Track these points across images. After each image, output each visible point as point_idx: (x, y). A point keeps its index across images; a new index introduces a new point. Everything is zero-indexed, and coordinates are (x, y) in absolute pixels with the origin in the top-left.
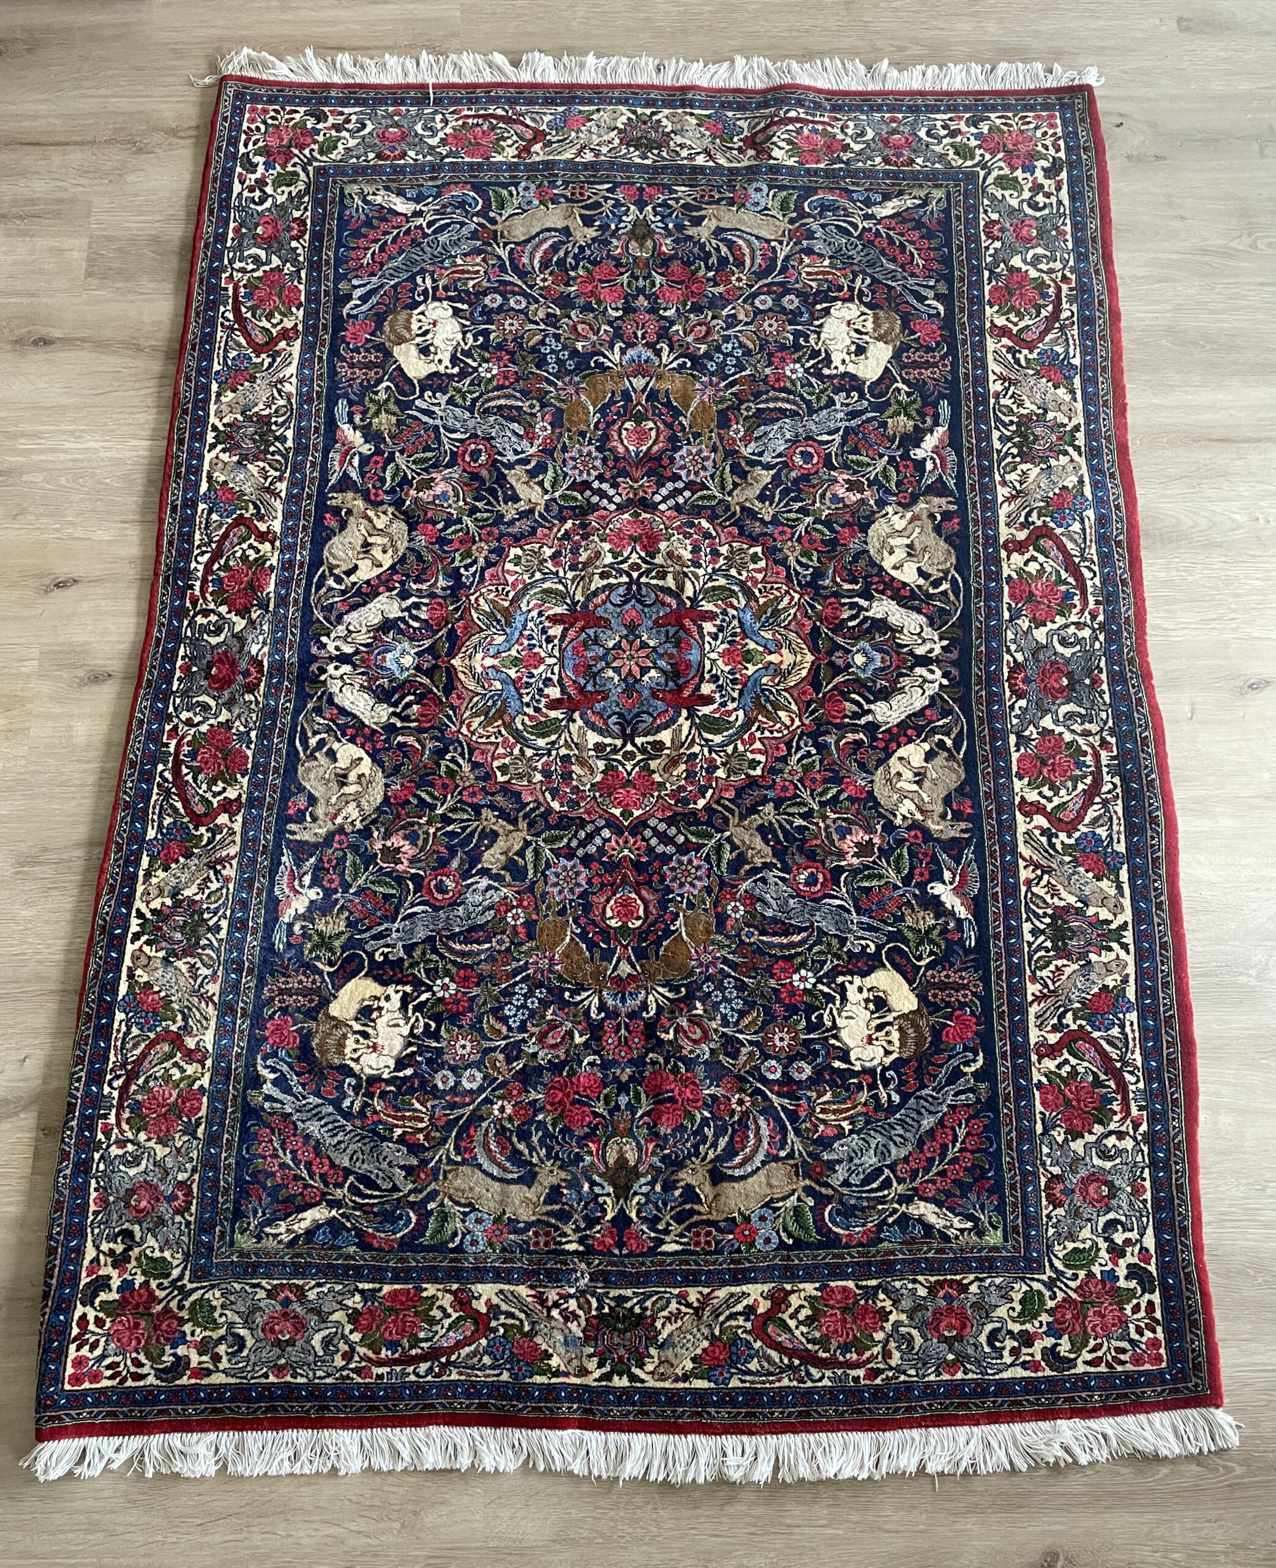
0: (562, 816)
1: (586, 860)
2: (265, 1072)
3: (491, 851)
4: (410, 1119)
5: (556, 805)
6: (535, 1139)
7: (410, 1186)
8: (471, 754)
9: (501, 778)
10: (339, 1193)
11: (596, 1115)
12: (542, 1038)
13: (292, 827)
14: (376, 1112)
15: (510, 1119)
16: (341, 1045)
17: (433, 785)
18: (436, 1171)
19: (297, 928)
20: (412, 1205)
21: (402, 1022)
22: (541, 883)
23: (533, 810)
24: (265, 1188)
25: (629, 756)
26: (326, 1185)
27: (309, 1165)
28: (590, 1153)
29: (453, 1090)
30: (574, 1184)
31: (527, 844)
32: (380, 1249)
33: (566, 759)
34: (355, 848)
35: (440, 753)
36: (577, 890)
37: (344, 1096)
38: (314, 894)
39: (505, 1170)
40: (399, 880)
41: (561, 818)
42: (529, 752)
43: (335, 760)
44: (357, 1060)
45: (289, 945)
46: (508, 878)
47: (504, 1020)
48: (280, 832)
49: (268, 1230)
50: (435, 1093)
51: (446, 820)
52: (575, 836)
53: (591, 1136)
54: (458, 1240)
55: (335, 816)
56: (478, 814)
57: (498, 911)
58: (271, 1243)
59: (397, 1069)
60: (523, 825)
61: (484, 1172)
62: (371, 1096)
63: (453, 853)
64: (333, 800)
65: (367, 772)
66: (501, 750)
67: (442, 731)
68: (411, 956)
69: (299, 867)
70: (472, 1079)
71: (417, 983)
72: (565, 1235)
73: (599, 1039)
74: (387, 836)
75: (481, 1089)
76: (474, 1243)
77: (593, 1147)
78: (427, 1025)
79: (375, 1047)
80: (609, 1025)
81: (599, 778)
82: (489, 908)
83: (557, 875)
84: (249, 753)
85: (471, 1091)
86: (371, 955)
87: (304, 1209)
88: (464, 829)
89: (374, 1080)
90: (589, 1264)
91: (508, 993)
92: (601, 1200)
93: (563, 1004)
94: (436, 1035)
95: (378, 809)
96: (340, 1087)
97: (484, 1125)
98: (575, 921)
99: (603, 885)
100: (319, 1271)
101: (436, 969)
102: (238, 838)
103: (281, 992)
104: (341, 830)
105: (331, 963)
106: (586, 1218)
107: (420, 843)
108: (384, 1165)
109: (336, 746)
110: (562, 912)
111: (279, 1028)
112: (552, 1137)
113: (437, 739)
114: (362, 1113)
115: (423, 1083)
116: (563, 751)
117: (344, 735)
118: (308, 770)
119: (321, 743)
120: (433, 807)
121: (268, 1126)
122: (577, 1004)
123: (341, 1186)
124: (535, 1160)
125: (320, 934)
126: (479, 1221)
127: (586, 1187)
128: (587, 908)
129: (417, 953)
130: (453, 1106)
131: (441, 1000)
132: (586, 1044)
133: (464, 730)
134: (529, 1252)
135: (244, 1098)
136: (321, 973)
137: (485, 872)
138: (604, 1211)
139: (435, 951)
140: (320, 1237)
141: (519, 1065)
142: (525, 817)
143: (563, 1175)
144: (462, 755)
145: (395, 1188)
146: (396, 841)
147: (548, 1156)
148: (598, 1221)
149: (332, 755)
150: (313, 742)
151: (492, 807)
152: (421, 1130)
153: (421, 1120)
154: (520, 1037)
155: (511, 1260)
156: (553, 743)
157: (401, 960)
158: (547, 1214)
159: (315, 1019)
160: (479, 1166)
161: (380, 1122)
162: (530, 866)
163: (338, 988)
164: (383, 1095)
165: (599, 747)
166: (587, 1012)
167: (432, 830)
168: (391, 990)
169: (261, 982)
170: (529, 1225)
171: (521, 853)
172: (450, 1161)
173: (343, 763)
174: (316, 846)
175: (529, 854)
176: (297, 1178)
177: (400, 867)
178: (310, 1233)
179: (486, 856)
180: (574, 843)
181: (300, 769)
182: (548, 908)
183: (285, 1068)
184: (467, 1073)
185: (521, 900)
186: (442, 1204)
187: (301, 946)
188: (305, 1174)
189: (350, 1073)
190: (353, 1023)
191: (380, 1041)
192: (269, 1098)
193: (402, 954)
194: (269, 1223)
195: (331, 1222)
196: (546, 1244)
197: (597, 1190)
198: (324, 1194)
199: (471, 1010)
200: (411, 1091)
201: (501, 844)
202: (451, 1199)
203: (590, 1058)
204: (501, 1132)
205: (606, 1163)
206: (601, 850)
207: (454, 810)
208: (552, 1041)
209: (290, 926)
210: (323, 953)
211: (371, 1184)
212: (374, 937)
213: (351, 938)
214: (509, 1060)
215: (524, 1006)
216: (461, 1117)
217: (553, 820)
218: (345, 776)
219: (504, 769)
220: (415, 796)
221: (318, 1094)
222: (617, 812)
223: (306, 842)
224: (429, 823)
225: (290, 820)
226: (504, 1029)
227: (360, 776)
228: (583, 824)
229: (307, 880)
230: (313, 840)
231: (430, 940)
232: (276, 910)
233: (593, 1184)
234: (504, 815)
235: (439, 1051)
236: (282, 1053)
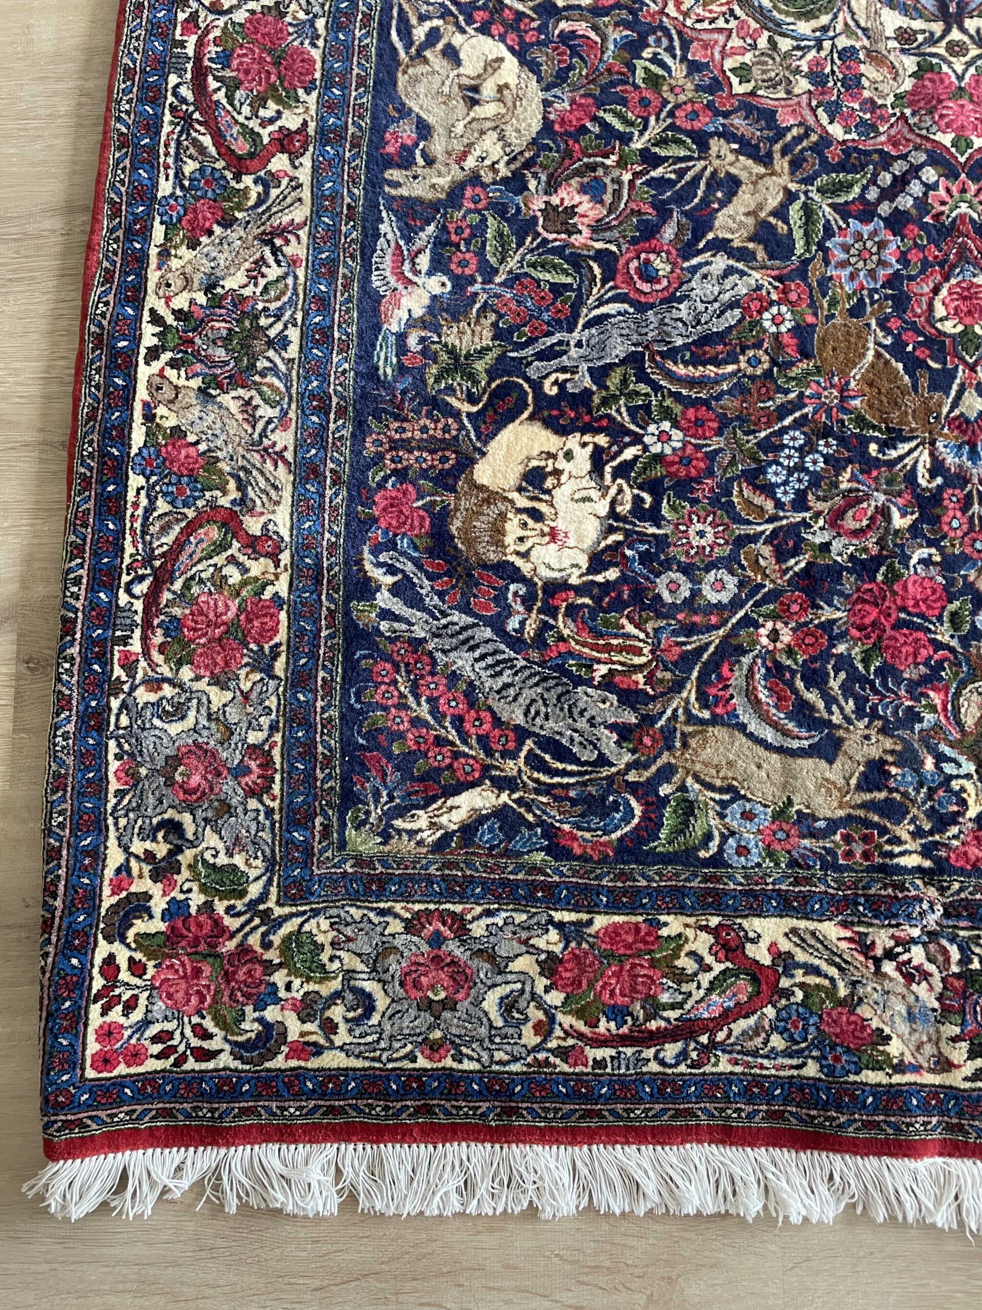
0: (848, 149)
1: (897, 222)
2: (377, 574)
3: (729, 210)
4: (620, 649)
5: (836, 131)
6: (834, 685)
7: (628, 757)
8: (685, 46)
9: (739, 88)
10: (510, 767)
11: (938, 646)
12: (835, 519)
13: (394, 174)
14: (561, 638)
15: (790, 651)
16: (497, 531)
17: (624, 102)
18: (668, 735)
19: (412, 342)
20: (633, 788)
21: (595, 494)
22: (818, 262)
23: (798, 139)
24: (390, 756)
25: (956, 49)
26: (489, 753)
27: (458, 722)
28: (933, 709)
29: (690, 603)
30: (909, 759)
31: (791, 197)
32: (585, 858)
33: (848, 54)
34: (500, 210)
35: (633, 48)
36: (882, 273)
37: (509, 612)
38: (437, 285)
39: (786, 733)
40: (577, 261)
41: (847, 152)
42: (785, 44)
43: (458, 62)
44: (525, 555)
45: (401, 369)
46: (761, 254)
47: (768, 490)
48: (375, 184)
49: (398, 823)
50: (657, 607)
51: (649, 159)
52: (873, 181)
53: (932, 679)
54: (714, 845)
55: (464, 155)
56: (704, 147)
57: (746, 310)
58: (406, 846)
59: (592, 570)
60: (782, 164)
61: (751, 736)
62: (552, 612)
63: (664, 215)
64: (459, 128)
65: (512, 81)
66: (735, 42)
67: (632, 12)
68: (603, 387)
69: (409, 240)
70: (719, 585)
71: (617, 432)
72: (898, 841)
73: (935, 521)
74: (552, 186)
75: (736, 603)
76: (742, 851)
77: (936, 698)
78: (638, 500)
79: (553, 535)
80: (951, 498)
81: (908, 85)
82: (732, 305)
83: (846, 248)
84: (316, 54)
85: (719, 606)
86: (537, 386)
87: (456, 792)
88: (681, 173)
89: (555, 588)
90: (942, 890)
91: (772, 446)
92: (955, 785)
93: (868, 465)
94: (654, 516)
95: (534, 142)
96: (500, 598)
97: (746, 660)
98: (882, 324)
99: (925, 264)
100: (486, 890)
101: (647, 408)
102: (306, 194)
103: (395, 445)
104: (475, 179)
105: (472, 399)
106: (932, 814)
107: (608, 198)
108: (582, 724)
109: (458, 40)
110: (857, 311)
111: (393, 503)
112: (864, 681)
113: (626, 25)
114: (539, 639)
115: (638, 593)
116: (843, 42)
117: (470, 20)
118: (415, 80)
119: (434, 36)
120: (626, 139)
121: (388, 658)
122: (891, 464)
123: (514, 756)
124: (836, 719)
125: (452, 352)
126: (748, 816)
127: (929, 764)
128: (901, 302)
129: (613, 382)
130: (690, 630)
131: (659, 458)
132: (914, 529)
133: (671, 10)
134: (838, 868)
135: (347, 613)
136: (456, 414)
137: (721, 246)
138: (963, 803)
139: (643, 377)
140: (484, 835)
141: (799, 564)
142: (784, 152)
143: (888, 744)
144: (670, 50)
145: (603, 761)
146: (568, 195)
147: (860, 712)
148: (953, 819)
149: (452, 54)
150: (420, 33)
151: (727, 135)
152: (640, 668)
153: (638, 652)
154: (798, 517)
155: (807, 881)
156: (825, 29)
157: (587, 393)
158: (863, 806)
159: (453, 489)
160: (742, 728)
161: (571, 654)
162: (798, 234)
163: (487, 437)
164: (572, 611)
165: (905, 36)
166: (911, 477)
167: (627, 177)
168: (573, 442)
169: (360, 430)
170: (833, 825)
171: (781, 212)
172: (691, 718)
173: (470, 67)
174: (435, 206)
175: (795, 212)
176: (440, 741)
177: (577, 240)
178: (468, 830)
179: (721, 219)
180: (872, 194)
181: (402, 80)
182: (833, 303)
183: (409, 567)
184: (711, 576)
185: (785, 292)
186: (683, 788)
187: (422, 370)
188: (453, 735)
189: (515, 575)
190: (515, 495)
191: (560, 525)
192: (386, 614)
193: (587, 382)
194: (402, 812)
195: (501, 813)
196: (866, 855)
197: (949, 768)
198: (486, 768)
199: (711, 474)
200: (618, 605)
201: (744, 200)
202: (697, 779)
203: (923, 552)
204: (776, 671)
205: (959, 724)
206: (922, 204)
207: (662, 142)
208: (850, 523)
209: (401, 337)
210: (456, 381)
212: (542, 356)
213: (502, 358)
214: (781, 556)
215: (800, 468)
216: (708, 645)
217: (833, 154)
218: (476, 89)
219: (743, 72)
220: (595, 119)
221: (466, 609)
222: (947, 139)
223: (419, 201)
224: (622, 164)
225: (389, 162)
226: (769, 506)
227: (501, 89)
228: (886, 161)
229: (424, 261)
230: (429, 195)
231: (633, 360)
232: (376, 311)
233: (940, 758)
234: (748, 148)
235: (661, 542)
236: (403, 544)
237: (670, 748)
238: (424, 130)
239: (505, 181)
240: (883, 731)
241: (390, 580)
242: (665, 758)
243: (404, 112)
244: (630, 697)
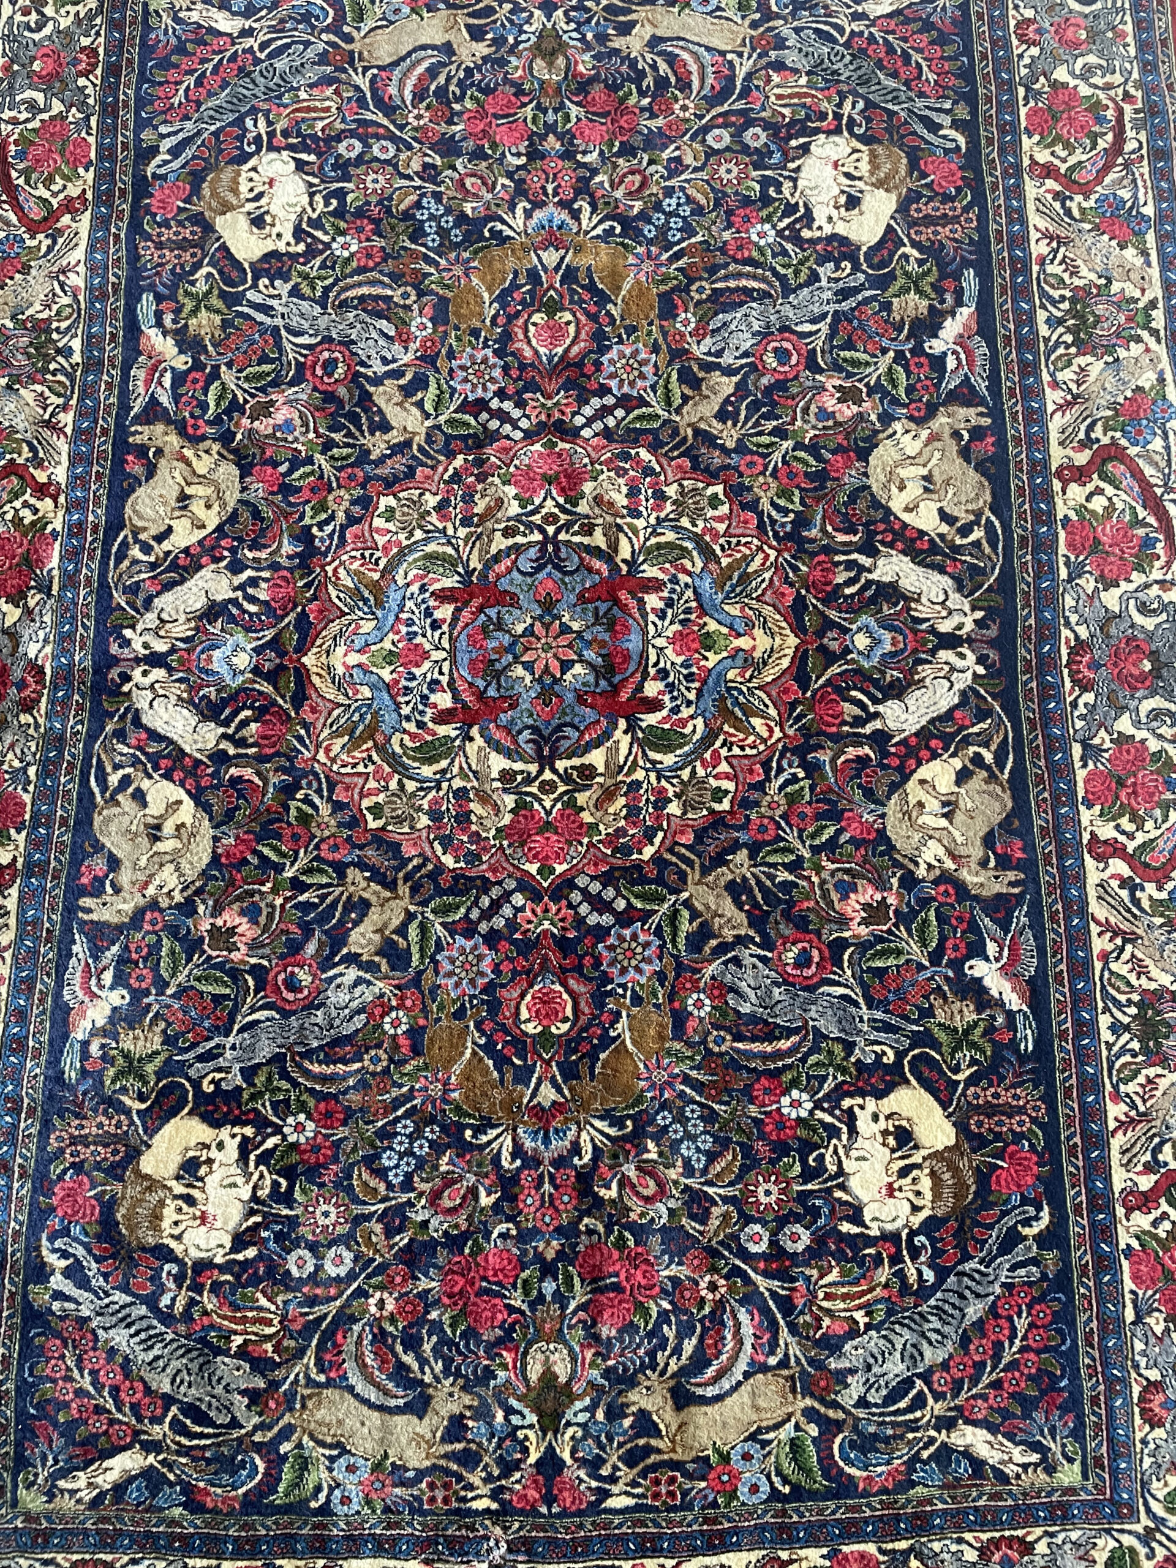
0: (457, 876)
1: (492, 939)
2: (51, 1259)
3: (360, 929)
4: (255, 1321)
5: (448, 861)
6: (427, 1347)
7: (256, 1420)
8: (331, 790)
9: (373, 824)
10: (157, 1431)
11: (511, 1309)
12: (435, 1197)
13: (86, 902)
14: (206, 1313)
15: (392, 1319)
16: (156, 1217)
17: (279, 836)
18: (290, 1397)
19: (94, 1049)
20: (258, 1447)
21: (240, 1180)
22: (430, 972)
23: (418, 868)
24: (56, 1424)
25: (547, 787)
26: (140, 1420)
27: (115, 1391)
28: (505, 1367)
29: (313, 1278)
30: (483, 1413)
31: (410, 916)
32: (215, 1511)
33: (461, 794)
34: (173, 931)
35: (288, 790)
36: (481, 982)
37: (162, 1289)
38: (118, 998)
39: (386, 1393)
40: (234, 974)
41: (456, 879)
42: (411, 786)
43: (145, 805)
44: (178, 1238)
45: (84, 1073)
46: (384, 967)
47: (381, 1173)
48: (71, 910)
49: (62, 1484)
50: (286, 1282)
51: (298, 886)
52: (476, 903)
53: (505, 1341)
54: (322, 1497)
55: (146, 884)
56: (342, 875)
57: (371, 1015)
58: (67, 1504)
59: (235, 1249)
60: (404, 890)
61: (357, 1396)
62: (198, 1288)
63: (308, 933)
64: (143, 862)
65: (189, 821)
66: (372, 784)
67: (290, 759)
68: (252, 1084)
69: (96, 958)
70: (339, 1260)
71: (262, 1124)
72: (471, 1487)
73: (513, 1199)
74: (217, 911)
75: (352, 1276)
76: (346, 1500)
77: (508, 1357)
78: (276, 1185)
79: (203, 1218)
80: (527, 1178)
81: (507, 819)
82: (358, 1012)
83: (452, 961)
84: (27, 798)
85: (338, 1279)
86: (197, 1084)
87: (111, 1456)
88: (323, 897)
89: (203, 1266)
90: (505, 1529)
91: (388, 1134)
92: (520, 1434)
93: (463, 1148)
94: (287, 1199)
95: (204, 873)
96: (155, 1278)
97: (357, 1328)
98: (478, 1026)
99: (515, 973)
100: (133, 1541)
101: (287, 1102)
102: (12, 921)
103: (74, 1141)
104: (154, 905)
105: (142, 1098)
106: (500, 1461)
107: (262, 920)
108: (219, 1390)
109: (145, 784)
110: (460, 1014)
111: (71, 1194)
112: (451, 1343)
113: (285, 771)
114: (187, 1315)
115: (272, 1269)
116: (457, 783)
117: (156, 768)
118: (108, 820)
119: (126, 781)
120: (279, 868)
121: (58, 1335)
122: (481, 1148)
123: (160, 1422)
124: (428, 1378)
125: (127, 1056)
126: (351, 1469)
127: (500, 1416)
128: (494, 1006)
129: (260, 1080)
130: (312, 1301)
131: (295, 1146)
132: (496, 1207)
133: (321, 756)
134: (423, 1513)
135: (25, 1296)
136: (127, 1112)
137: (353, 959)
138: (525, 1451)
139: (285, 1075)
140: (133, 1494)
141: (402, 1240)
142: (406, 879)
143: (467, 1400)
144: (319, 791)
145: (235, 1424)
146: (230, 918)
147: (446, 1372)
148: (517, 1465)
149: (140, 797)
150: (114, 779)
151: (361, 865)
152: (268, 1338)
153: (269, 1323)
154: (404, 1198)
155: (397, 1525)
156: (443, 772)
157: (239, 1089)
158: (446, 1456)
159: (121, 1179)
160: (351, 1389)
161: (212, 1326)
162: (415, 949)
163: (152, 1132)
164: (216, 1287)
165: (506, 776)
166: (496, 1159)
167: (279, 901)
168: (225, 1133)
169: (47, 1127)
170: (421, 1474)
171: (402, 931)
172: (310, 1382)
173: (155, 808)
174: (119, 928)
175: (413, 932)
176: (99, 1410)
177: (235, 956)
178: (119, 1489)
179: (354, 936)
180: (475, 914)
181: (97, 820)
182: (441, 1008)
183: (80, 1252)
184: (331, 1253)
185: (402, 999)
186: (299, 1446)
187: (101, 1073)
188: (110, 1405)
189: (168, 1255)
190: (173, 1183)
191: (210, 1209)
192: (58, 1295)
193: (239, 1081)
194: (64, 1473)
195: (148, 1473)
196: (446, 1500)
197: (515, 1420)
198: (137, 1433)
199: (336, 1161)
200: (255, 1281)
201: (374, 917)
202: (312, 1437)
203: (502, 1227)
204: (380, 1337)
205: (526, 1380)
206: (512, 925)
207: (309, 871)
208: (447, 1203)
209: (85, 1044)
210: (130, 1082)
211: (202, 1418)
212: (201, 1058)
213: (168, 1061)
214: (389, 1233)
215: (409, 1153)
216: (326, 1315)
217: (445, 881)
218: (158, 827)
219: (377, 810)
220: (255, 852)
221: (125, 1289)
222: (533, 868)
223: (107, 925)
224: (275, 891)
225: (83, 892)
226: (382, 1187)
227: (179, 827)
228: (485, 886)
229: (108, 977)
230: (115, 920)
231: (277, 1059)
232: (65, 1022)
233: (509, 1411)
234: (378, 877)
235: (293, 1222)
236: (75, 1230)
237: (291, 1409)
238: (114, 863)
239: (178, 906)
240: (463, 1388)
241: (63, 1263)
242: (287, 1419)
243: (98, 847)
244: (260, 1365)
